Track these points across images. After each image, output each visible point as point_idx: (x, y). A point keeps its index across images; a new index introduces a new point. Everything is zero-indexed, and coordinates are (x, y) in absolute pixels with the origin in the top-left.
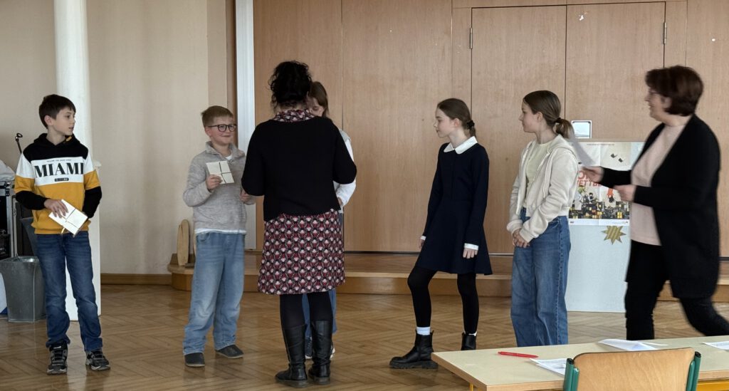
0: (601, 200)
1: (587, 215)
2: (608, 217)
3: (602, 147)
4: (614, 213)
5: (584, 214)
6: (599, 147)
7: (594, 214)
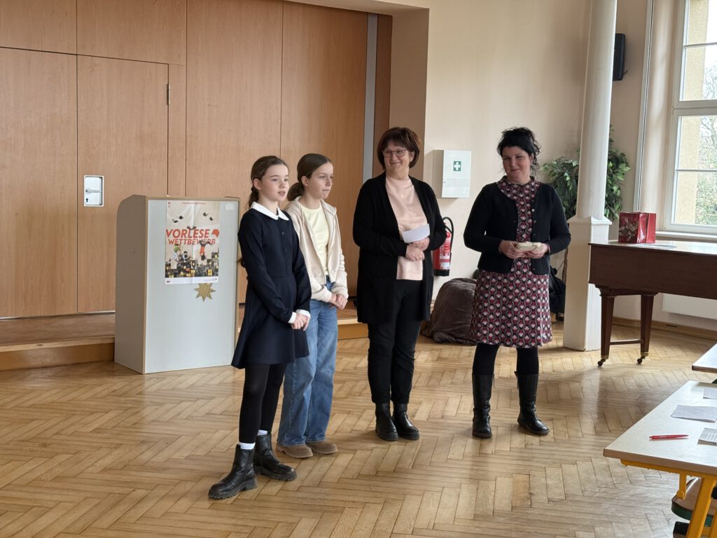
0: (194, 259)
1: (182, 273)
2: (200, 275)
3: (195, 206)
4: (205, 271)
5: (179, 273)
6: (193, 205)
7: (188, 272)
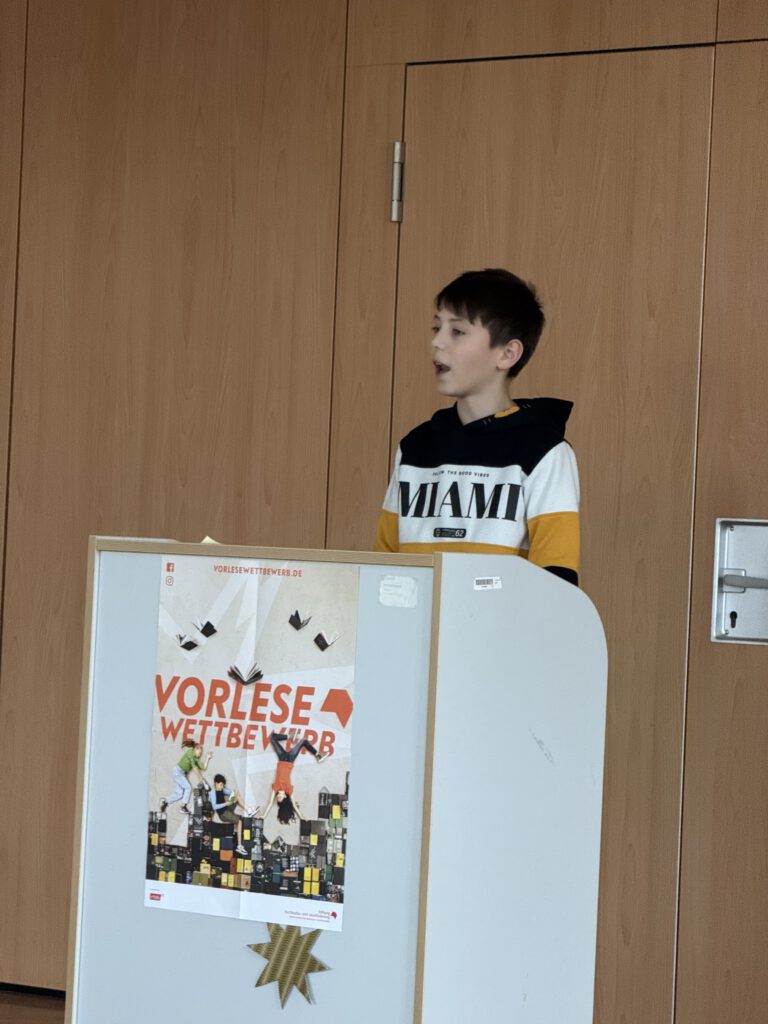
1: (205, 868)
2: (272, 888)
3: (261, 583)
4: (291, 872)
5: (196, 866)
6: (254, 579)
7: (227, 867)
